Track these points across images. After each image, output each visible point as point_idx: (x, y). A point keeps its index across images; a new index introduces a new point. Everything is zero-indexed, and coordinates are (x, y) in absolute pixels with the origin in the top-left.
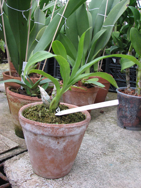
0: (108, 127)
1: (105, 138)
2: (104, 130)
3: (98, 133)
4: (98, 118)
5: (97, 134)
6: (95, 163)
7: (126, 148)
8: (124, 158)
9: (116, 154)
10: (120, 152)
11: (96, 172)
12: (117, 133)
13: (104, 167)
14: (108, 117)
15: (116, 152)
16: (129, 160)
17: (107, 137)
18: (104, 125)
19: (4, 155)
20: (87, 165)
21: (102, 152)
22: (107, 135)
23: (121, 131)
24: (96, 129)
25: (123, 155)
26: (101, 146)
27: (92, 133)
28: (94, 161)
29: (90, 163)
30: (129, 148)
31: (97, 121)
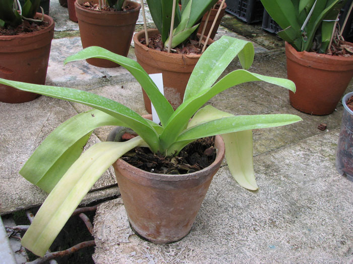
0: (313, 165)
1: (293, 190)
2: (301, 172)
3: (285, 177)
4: (305, 142)
5: (282, 179)
6: (245, 238)
7: (321, 220)
8: (304, 239)
9: (294, 228)
10: (304, 226)
11: (237, 255)
12: (322, 184)
13: (257, 250)
14: (326, 143)
15: (297, 224)
16: (312, 245)
17: (299, 189)
18: (309, 160)
19: (103, 192)
20: (229, 238)
21: (269, 219)
22: (301, 184)
23: (334, 181)
24: (286, 167)
25: (307, 232)
26: (275, 205)
27: (275, 174)
28: (245, 234)
29: (237, 235)
30: (327, 220)
31: (299, 148)
